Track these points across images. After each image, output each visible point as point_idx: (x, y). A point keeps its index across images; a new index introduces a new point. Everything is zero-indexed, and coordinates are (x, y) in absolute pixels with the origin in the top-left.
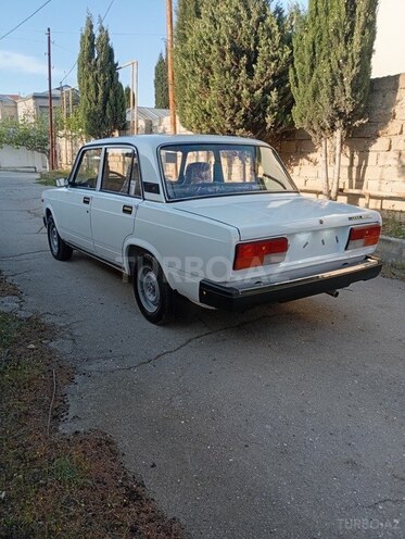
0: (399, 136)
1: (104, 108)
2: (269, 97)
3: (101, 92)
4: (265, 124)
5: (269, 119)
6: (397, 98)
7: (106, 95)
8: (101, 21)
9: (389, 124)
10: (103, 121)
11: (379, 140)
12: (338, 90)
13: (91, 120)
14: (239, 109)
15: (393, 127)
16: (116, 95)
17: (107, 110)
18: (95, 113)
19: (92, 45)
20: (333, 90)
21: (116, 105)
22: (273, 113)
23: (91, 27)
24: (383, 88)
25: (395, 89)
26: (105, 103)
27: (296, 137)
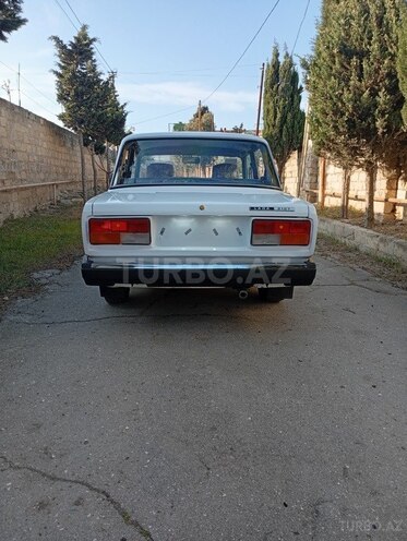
1: (281, 131)
2: (378, 99)
3: (279, 116)
4: (376, 129)
5: (379, 123)
7: (284, 119)
8: (286, 48)
14: (343, 114)
16: (294, 117)
17: (284, 133)
19: (276, 73)
21: (293, 127)
22: (383, 115)
23: (277, 55)
26: (282, 126)
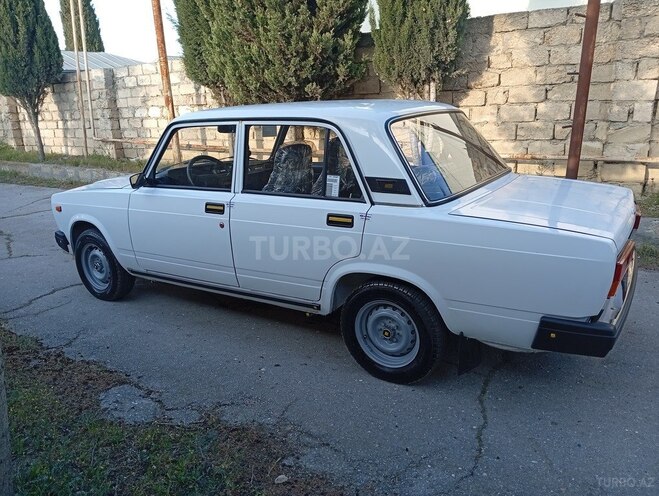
0: (497, 89)
1: (31, 53)
2: (341, 41)
3: (22, 30)
5: (342, 70)
6: (492, 43)
7: (32, 34)
9: (484, 74)
10: (30, 72)
11: (471, 92)
12: (439, 34)
13: (10, 72)
14: (306, 57)
15: (488, 77)
17: (36, 56)
18: (16, 62)
20: (433, 35)
21: (48, 48)
22: (347, 62)
24: (472, 32)
25: (489, 33)
26: (30, 45)
27: (356, 91)
